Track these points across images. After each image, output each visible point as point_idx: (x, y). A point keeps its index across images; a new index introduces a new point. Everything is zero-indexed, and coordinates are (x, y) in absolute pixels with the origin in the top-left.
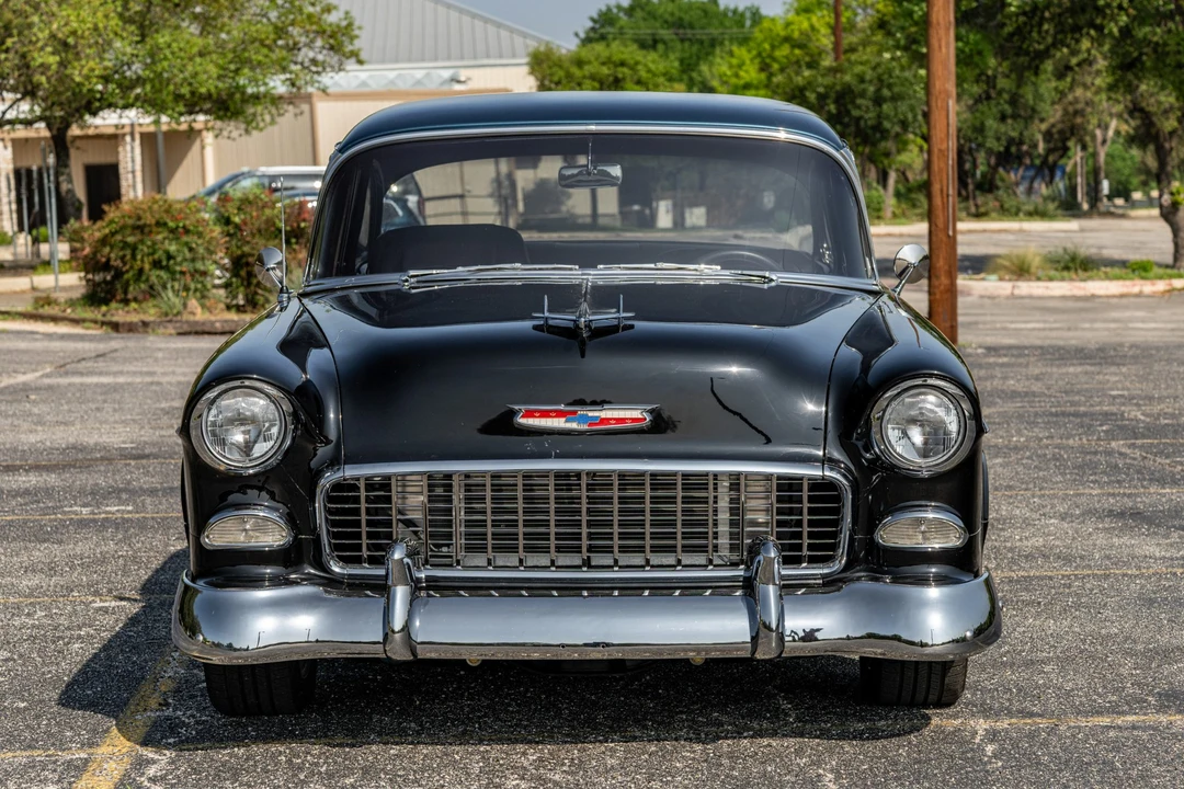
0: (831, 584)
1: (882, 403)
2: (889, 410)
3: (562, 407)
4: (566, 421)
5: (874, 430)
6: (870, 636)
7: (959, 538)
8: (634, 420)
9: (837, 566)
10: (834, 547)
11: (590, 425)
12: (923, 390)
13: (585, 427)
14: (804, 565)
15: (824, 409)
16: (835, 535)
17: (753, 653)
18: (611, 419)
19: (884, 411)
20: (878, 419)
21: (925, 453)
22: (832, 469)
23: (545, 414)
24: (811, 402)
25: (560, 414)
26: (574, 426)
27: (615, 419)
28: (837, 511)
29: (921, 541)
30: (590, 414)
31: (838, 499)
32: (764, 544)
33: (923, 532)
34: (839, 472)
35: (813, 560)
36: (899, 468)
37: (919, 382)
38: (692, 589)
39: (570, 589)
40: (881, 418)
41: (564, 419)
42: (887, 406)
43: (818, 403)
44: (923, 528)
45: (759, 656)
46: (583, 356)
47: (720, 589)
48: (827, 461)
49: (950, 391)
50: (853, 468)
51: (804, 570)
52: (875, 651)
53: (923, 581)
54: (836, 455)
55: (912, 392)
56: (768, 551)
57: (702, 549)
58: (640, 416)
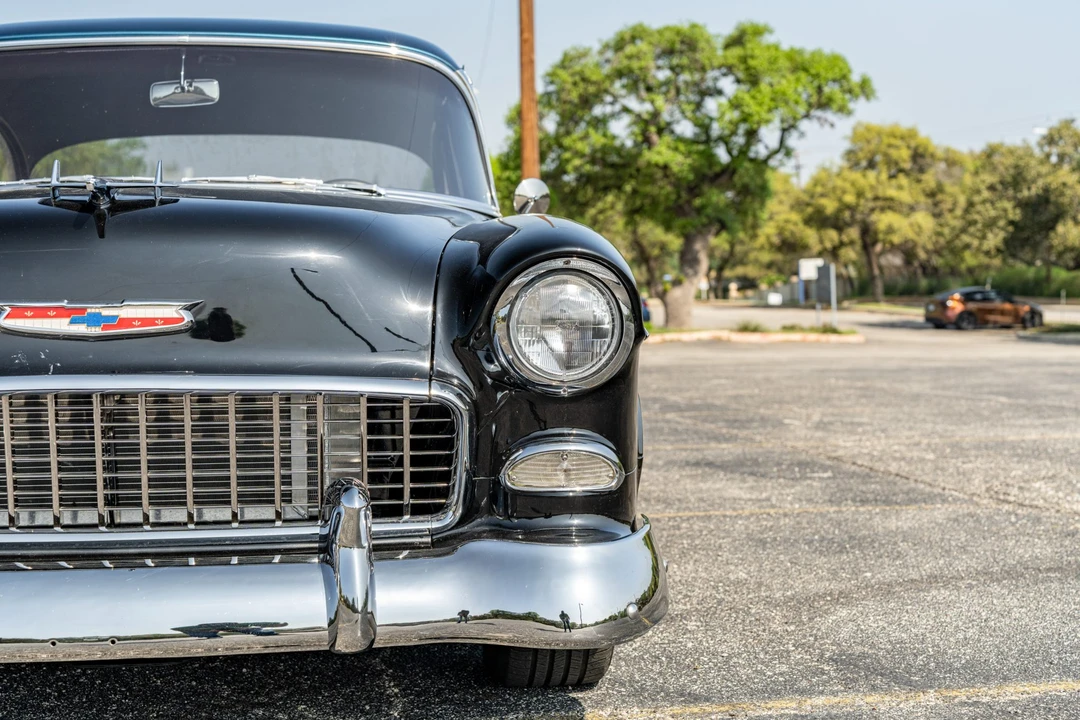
0: (443, 544)
1: (509, 294)
2: (519, 305)
3: (65, 303)
4: (71, 323)
5: (498, 333)
6: (497, 615)
7: (613, 478)
8: (167, 321)
9: (450, 517)
10: (445, 493)
11: (105, 328)
12: (565, 277)
13: (97, 331)
14: (406, 517)
15: (429, 309)
16: (446, 477)
17: (333, 645)
18: (134, 319)
19: (513, 304)
20: (503, 319)
21: (567, 363)
22: (442, 387)
23: (41, 313)
24: (413, 298)
25: (61, 313)
26: (81, 329)
27: (139, 319)
28: (449, 444)
29: (563, 483)
30: (106, 312)
31: (451, 428)
32: (346, 490)
33: (565, 471)
34: (453, 391)
35: (417, 511)
36: (534, 384)
37: (559, 263)
38: (256, 554)
39: (87, 558)
40: (507, 318)
41: (68, 320)
42: (517, 297)
43: (424, 302)
44: (565, 465)
45: (341, 647)
46: (102, 236)
47: (291, 553)
48: (434, 376)
49: (599, 276)
50: (471, 386)
51: (407, 524)
52: (502, 635)
53: (562, 537)
54: (448, 366)
55: (550, 279)
56: (351, 500)
57: (267, 499)
58: (176, 316)
